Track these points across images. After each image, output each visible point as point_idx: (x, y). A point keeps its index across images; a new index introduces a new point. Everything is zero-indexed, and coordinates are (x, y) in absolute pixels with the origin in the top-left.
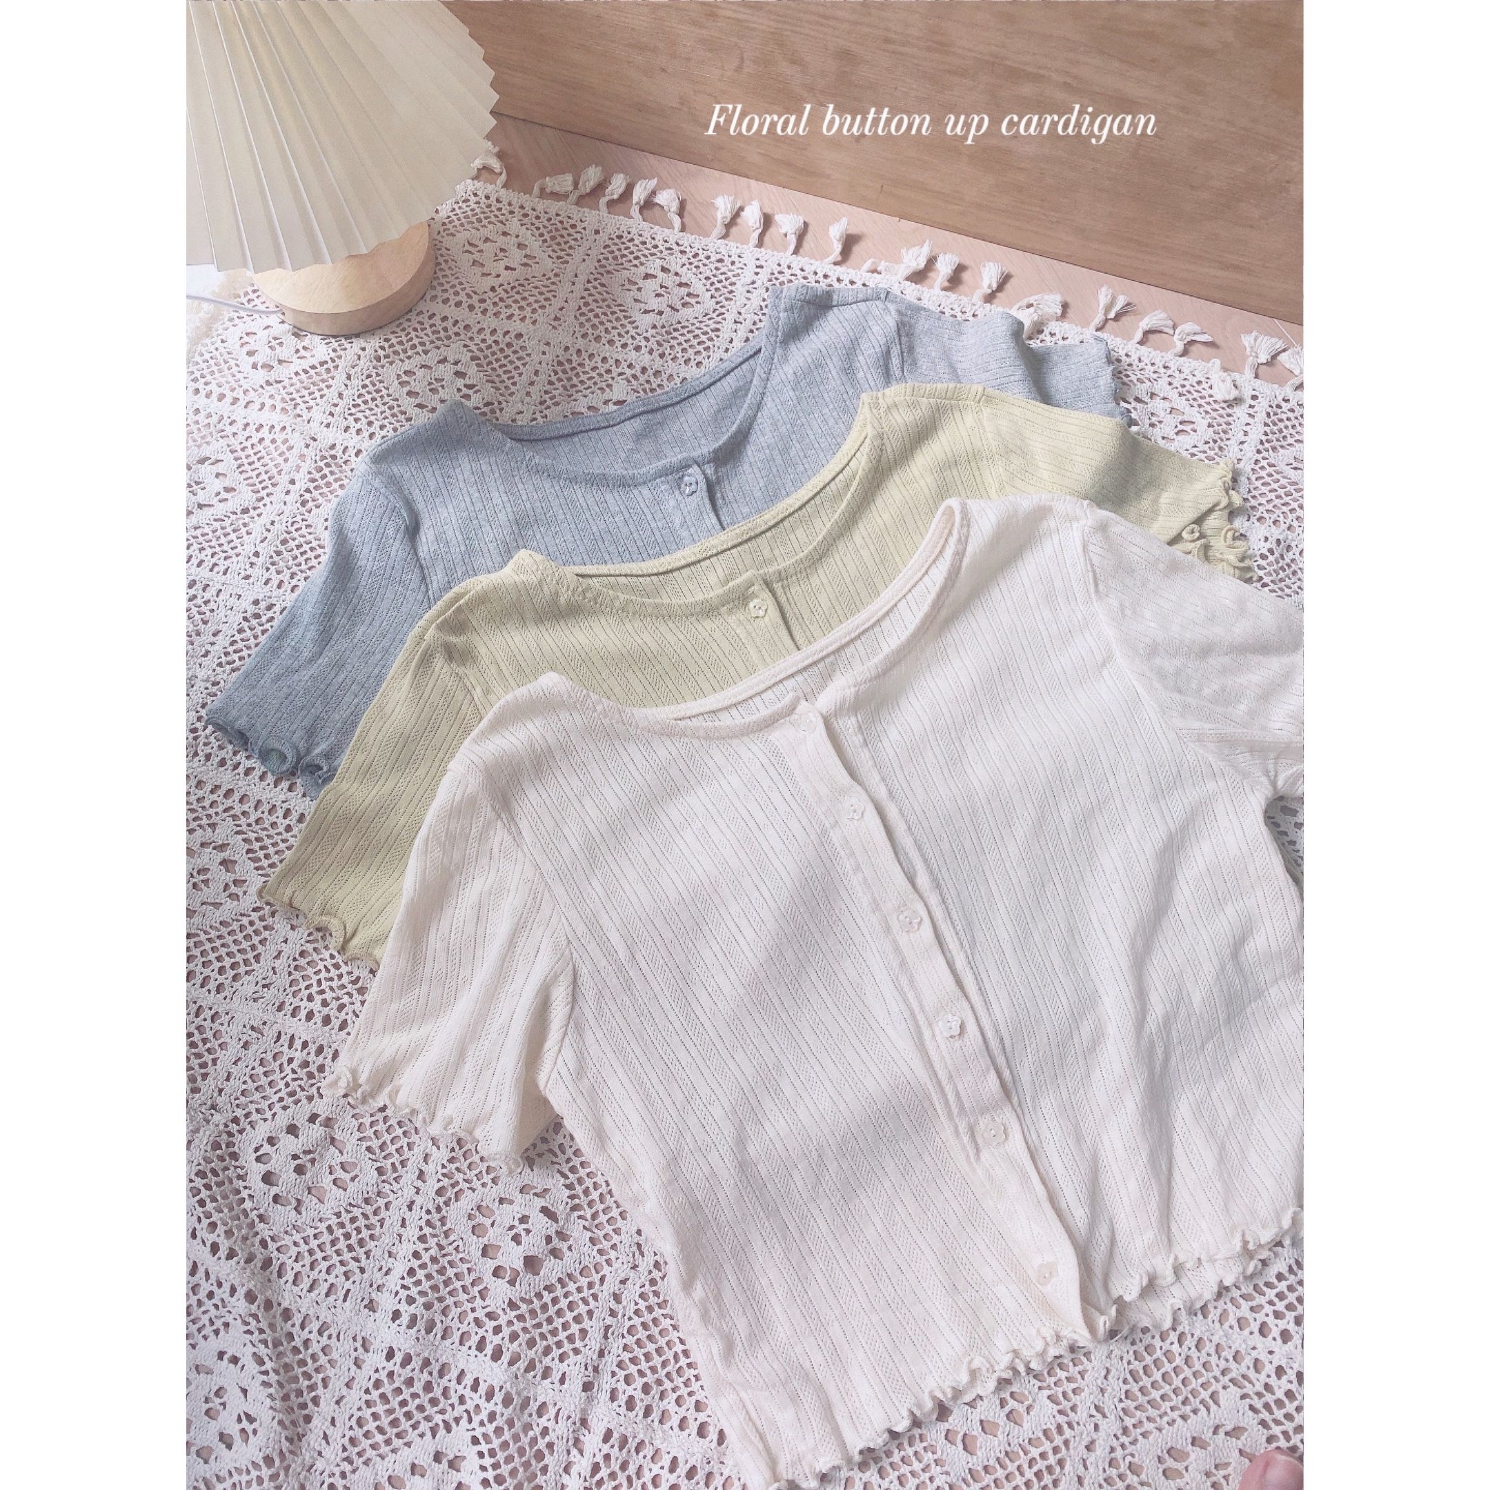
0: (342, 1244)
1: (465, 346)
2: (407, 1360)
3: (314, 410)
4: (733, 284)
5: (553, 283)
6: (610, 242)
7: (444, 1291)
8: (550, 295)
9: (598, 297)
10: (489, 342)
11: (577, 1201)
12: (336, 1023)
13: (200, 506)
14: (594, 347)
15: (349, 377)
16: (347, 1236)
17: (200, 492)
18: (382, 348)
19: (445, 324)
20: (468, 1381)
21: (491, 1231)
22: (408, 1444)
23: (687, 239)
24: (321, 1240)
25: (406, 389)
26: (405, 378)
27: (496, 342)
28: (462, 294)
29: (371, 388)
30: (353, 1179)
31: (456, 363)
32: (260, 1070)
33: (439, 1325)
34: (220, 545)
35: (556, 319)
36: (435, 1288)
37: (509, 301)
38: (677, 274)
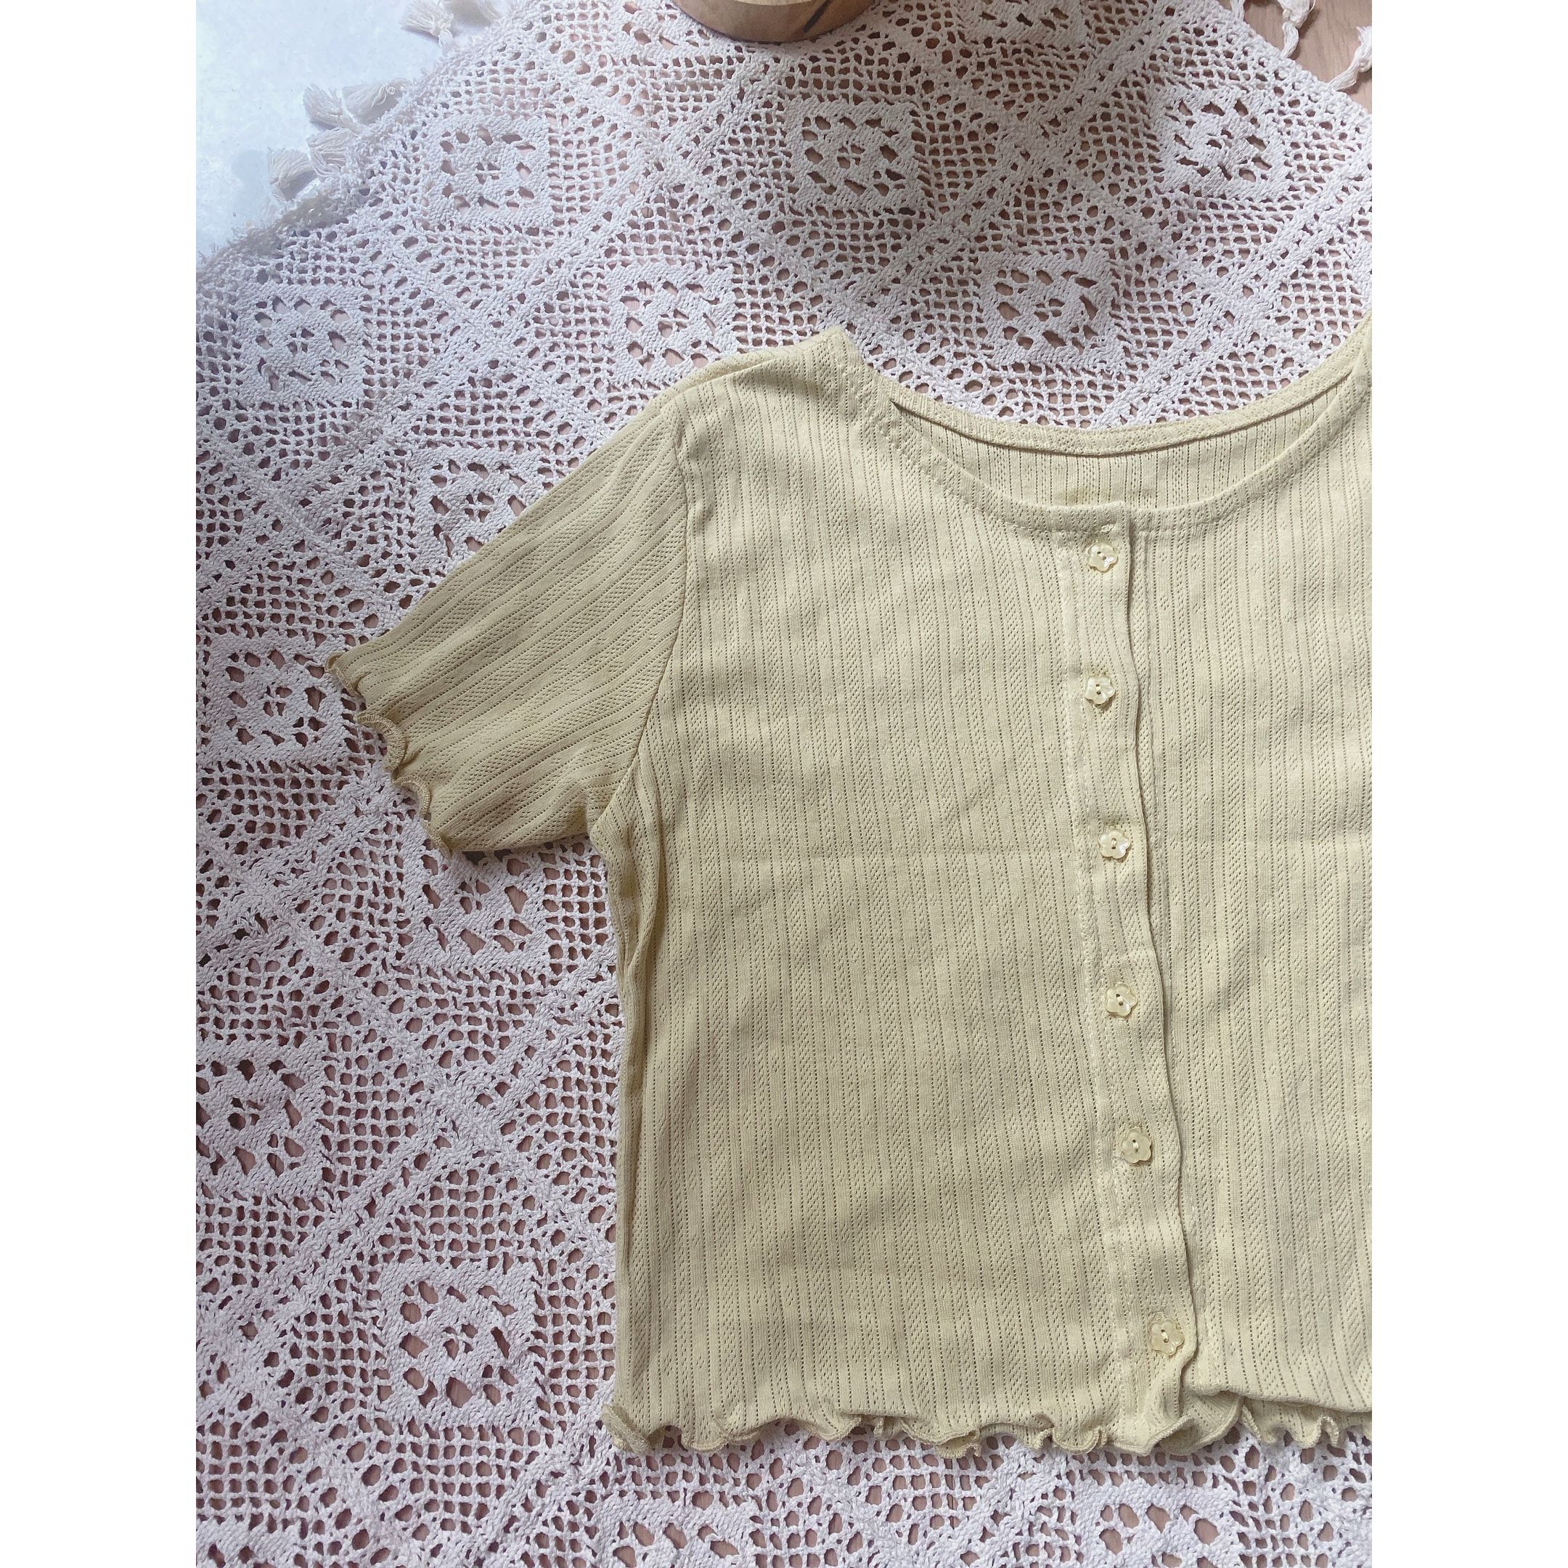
0: (246, 1239)
1: (913, 113)
2: (261, 1420)
3: (677, 125)
4: (1327, 168)
5: (1074, 66)
6: (1181, 35)
7: (338, 1363)
8: (1061, 82)
9: (1127, 112)
10: (948, 120)
11: (540, 1343)
12: (356, 964)
13: (482, 201)
14: (1086, 186)
15: (741, 96)
16: (256, 1232)
17: (489, 181)
18: (803, 68)
19: (900, 66)
20: (322, 1484)
21: (423, 1322)
22: (220, 1520)
23: (1294, 73)
24: (226, 1220)
25: (808, 144)
26: (813, 127)
27: (957, 124)
28: (944, 30)
29: (763, 123)
30: (292, 1166)
31: (890, 134)
32: (244, 972)
33: (315, 1400)
34: (484, 265)
35: (1055, 122)
36: (329, 1353)
37: (1001, 70)
38: (1254, 121)
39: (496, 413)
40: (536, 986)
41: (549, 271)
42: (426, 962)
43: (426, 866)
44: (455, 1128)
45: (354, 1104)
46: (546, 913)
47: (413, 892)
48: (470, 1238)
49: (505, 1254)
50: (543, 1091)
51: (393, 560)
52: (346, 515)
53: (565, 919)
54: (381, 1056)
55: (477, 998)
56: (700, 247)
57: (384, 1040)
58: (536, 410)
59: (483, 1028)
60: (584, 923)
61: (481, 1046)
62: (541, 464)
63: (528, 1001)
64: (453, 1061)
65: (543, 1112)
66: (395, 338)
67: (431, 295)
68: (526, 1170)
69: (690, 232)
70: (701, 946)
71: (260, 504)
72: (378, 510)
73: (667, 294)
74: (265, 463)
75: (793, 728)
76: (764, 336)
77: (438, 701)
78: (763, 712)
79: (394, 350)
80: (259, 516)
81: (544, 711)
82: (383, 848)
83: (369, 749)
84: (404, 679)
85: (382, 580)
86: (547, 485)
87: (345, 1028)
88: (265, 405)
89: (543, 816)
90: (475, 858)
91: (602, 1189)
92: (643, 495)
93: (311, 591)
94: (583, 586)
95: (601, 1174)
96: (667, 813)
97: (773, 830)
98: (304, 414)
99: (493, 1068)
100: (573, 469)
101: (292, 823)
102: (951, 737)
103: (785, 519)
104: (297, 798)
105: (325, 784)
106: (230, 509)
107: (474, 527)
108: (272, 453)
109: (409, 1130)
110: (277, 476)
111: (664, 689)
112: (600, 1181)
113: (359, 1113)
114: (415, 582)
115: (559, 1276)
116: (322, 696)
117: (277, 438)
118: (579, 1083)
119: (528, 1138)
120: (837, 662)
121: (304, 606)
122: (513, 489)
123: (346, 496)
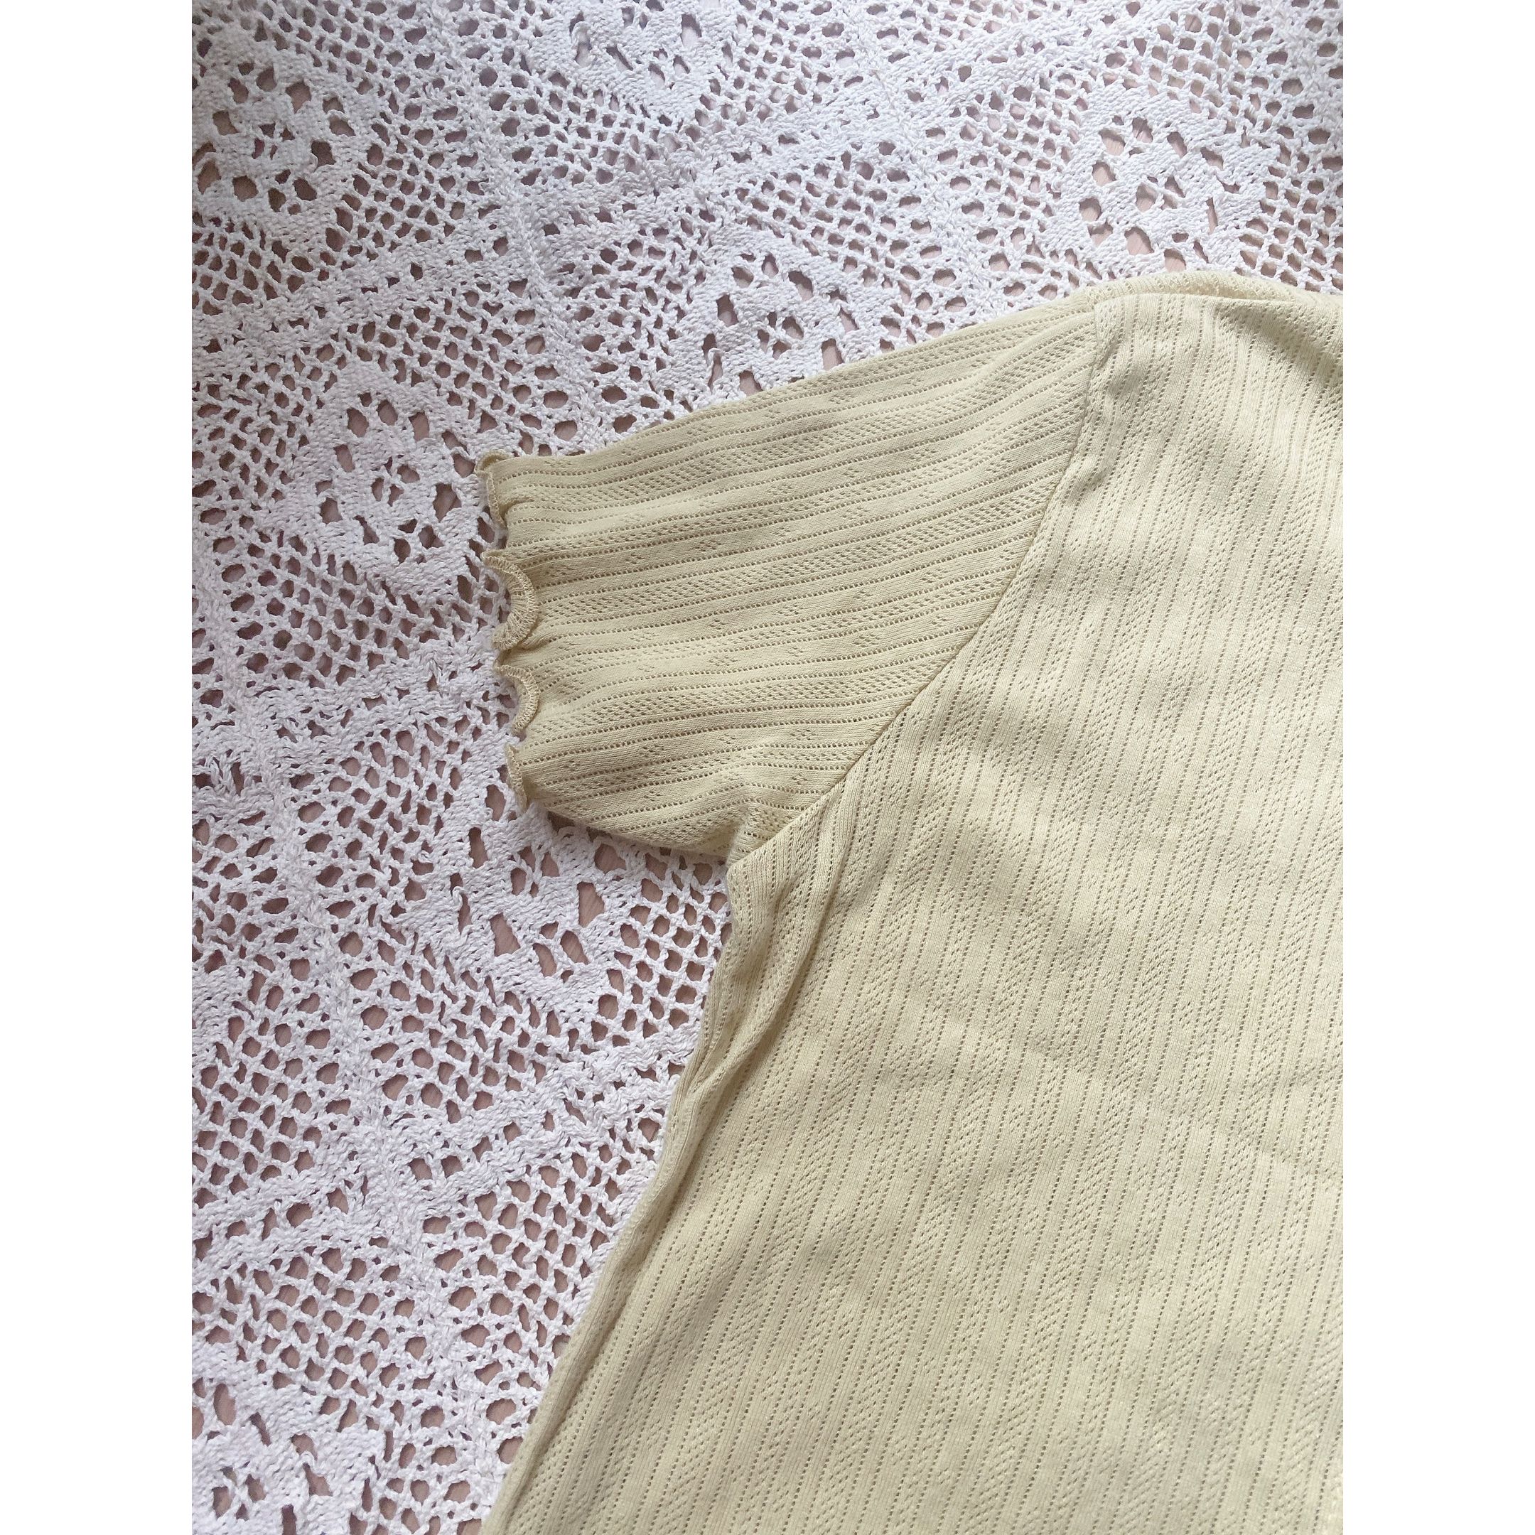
12: (336, 893)
39: (859, 217)
40: (559, 1043)
41: (1020, 51)
42: (428, 936)
43: (488, 802)
44: (364, 1189)
45: (245, 1089)
46: (618, 943)
47: (456, 829)
48: (315, 1355)
49: (351, 1404)
50: (504, 1196)
51: (632, 358)
52: (597, 269)
53: (642, 966)
54: (312, 1037)
55: (473, 1020)
56: (1244, 103)
57: (325, 1017)
58: (917, 235)
59: (462, 1067)
60: (664, 985)
61: (449, 1092)
62: (889, 312)
63: (541, 1059)
64: (403, 1093)
65: (493, 1226)
66: (769, 57)
67: (842, 19)
68: (432, 1299)
69: (1239, 77)
70: (813, 1104)
71: (492, 207)
72: (644, 282)
73: (1170, 150)
74: (522, 155)
75: (1083, 845)
76: (1282, 265)
77: (606, 582)
78: (1050, 798)
79: (760, 73)
80: (483, 224)
81: (743, 659)
82: (442, 749)
83: (485, 603)
84: (573, 530)
85: (605, 380)
86: (885, 345)
87: (280, 975)
88: (557, 78)
89: (676, 811)
90: (557, 823)
91: (523, 1377)
92: (1017, 414)
93: (505, 352)
94: (873, 507)
95: (532, 1355)
96: (849, 883)
97: (989, 981)
98: (603, 110)
99: (451, 1131)
100: (932, 338)
101: (339, 659)
102: (1312, 964)
103: (1204, 535)
104: (360, 628)
105: (407, 626)
106: (450, 197)
107: (760, 360)
108: (538, 146)
109: (303, 1160)
110: (529, 179)
111: (922, 705)
112: (526, 1365)
113: (247, 1104)
114: (647, 402)
115: (410, 1474)
116: (456, 502)
117: (554, 127)
118: (558, 1210)
119: (455, 1253)
120: (1190, 778)
121: (487, 371)
122: (838, 330)
123: (608, 244)
